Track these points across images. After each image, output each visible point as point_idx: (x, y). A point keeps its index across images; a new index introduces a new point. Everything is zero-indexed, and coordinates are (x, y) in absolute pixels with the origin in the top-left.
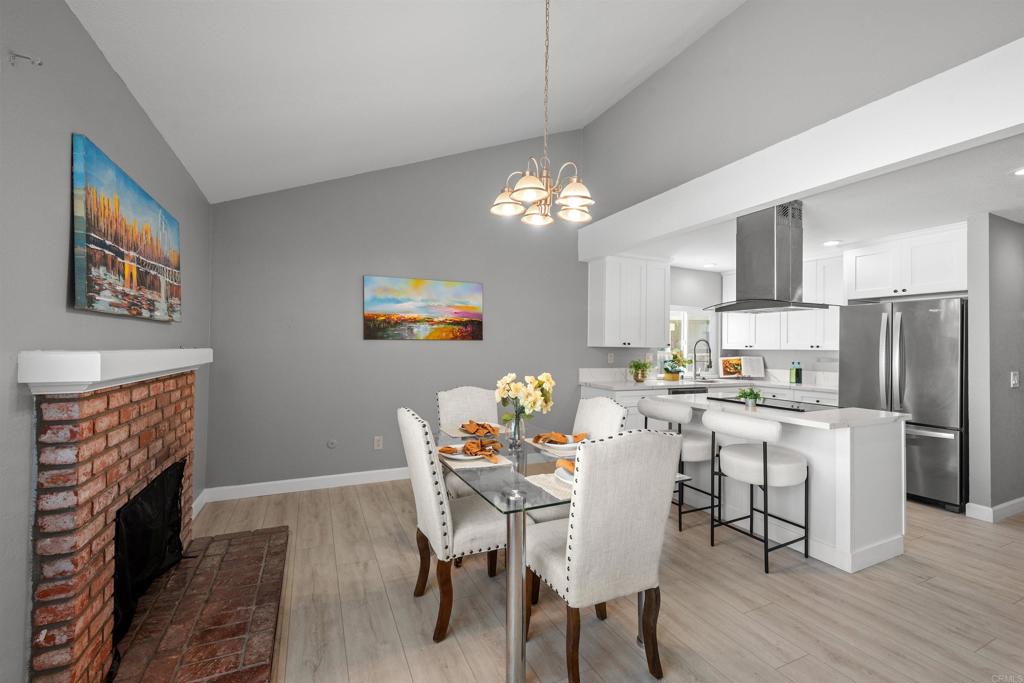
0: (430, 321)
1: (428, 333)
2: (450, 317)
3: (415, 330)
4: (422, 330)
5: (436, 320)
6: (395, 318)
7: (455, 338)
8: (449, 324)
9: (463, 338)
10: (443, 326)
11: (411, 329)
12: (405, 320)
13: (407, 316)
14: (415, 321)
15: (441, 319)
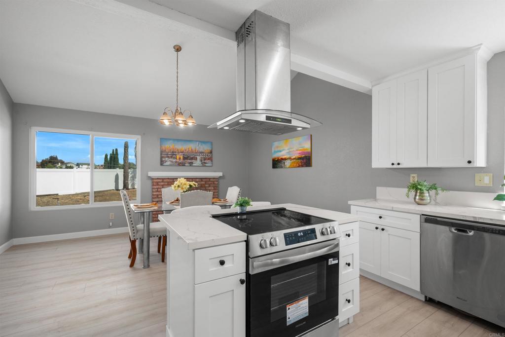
0: (290, 159)
1: (290, 164)
2: (297, 156)
3: (286, 163)
4: (288, 163)
5: (292, 158)
6: (280, 158)
7: (299, 167)
8: (297, 159)
9: (302, 166)
10: (294, 160)
11: (284, 163)
12: (282, 159)
13: (283, 157)
14: (285, 159)
15: (294, 157)
